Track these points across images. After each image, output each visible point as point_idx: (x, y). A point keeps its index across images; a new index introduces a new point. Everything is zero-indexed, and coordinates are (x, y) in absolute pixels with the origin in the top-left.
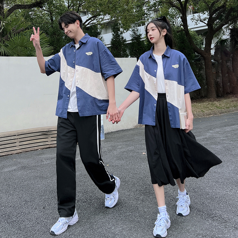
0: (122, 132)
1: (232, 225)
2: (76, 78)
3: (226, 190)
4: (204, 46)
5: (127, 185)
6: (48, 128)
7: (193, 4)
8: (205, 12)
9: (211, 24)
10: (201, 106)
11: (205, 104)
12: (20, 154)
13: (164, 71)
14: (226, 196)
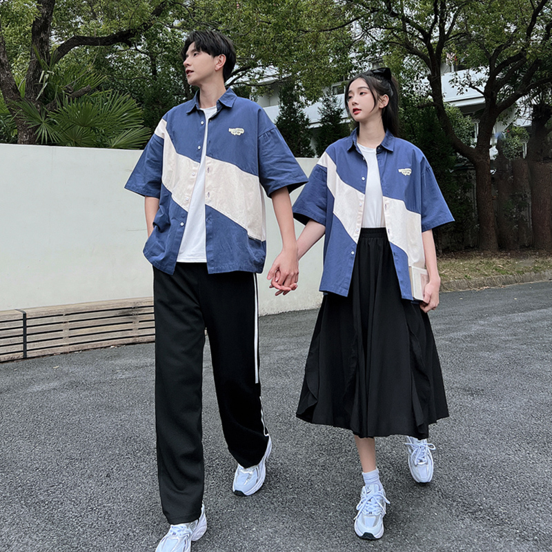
0: (292, 317)
1: (515, 531)
2: (206, 187)
3: (507, 452)
4: (476, 140)
5: (292, 430)
6: (136, 300)
7: (457, 49)
8: (480, 68)
9: (492, 94)
10: (464, 267)
11: (474, 262)
12: (70, 354)
13: (381, 179)
14: (506, 464)
